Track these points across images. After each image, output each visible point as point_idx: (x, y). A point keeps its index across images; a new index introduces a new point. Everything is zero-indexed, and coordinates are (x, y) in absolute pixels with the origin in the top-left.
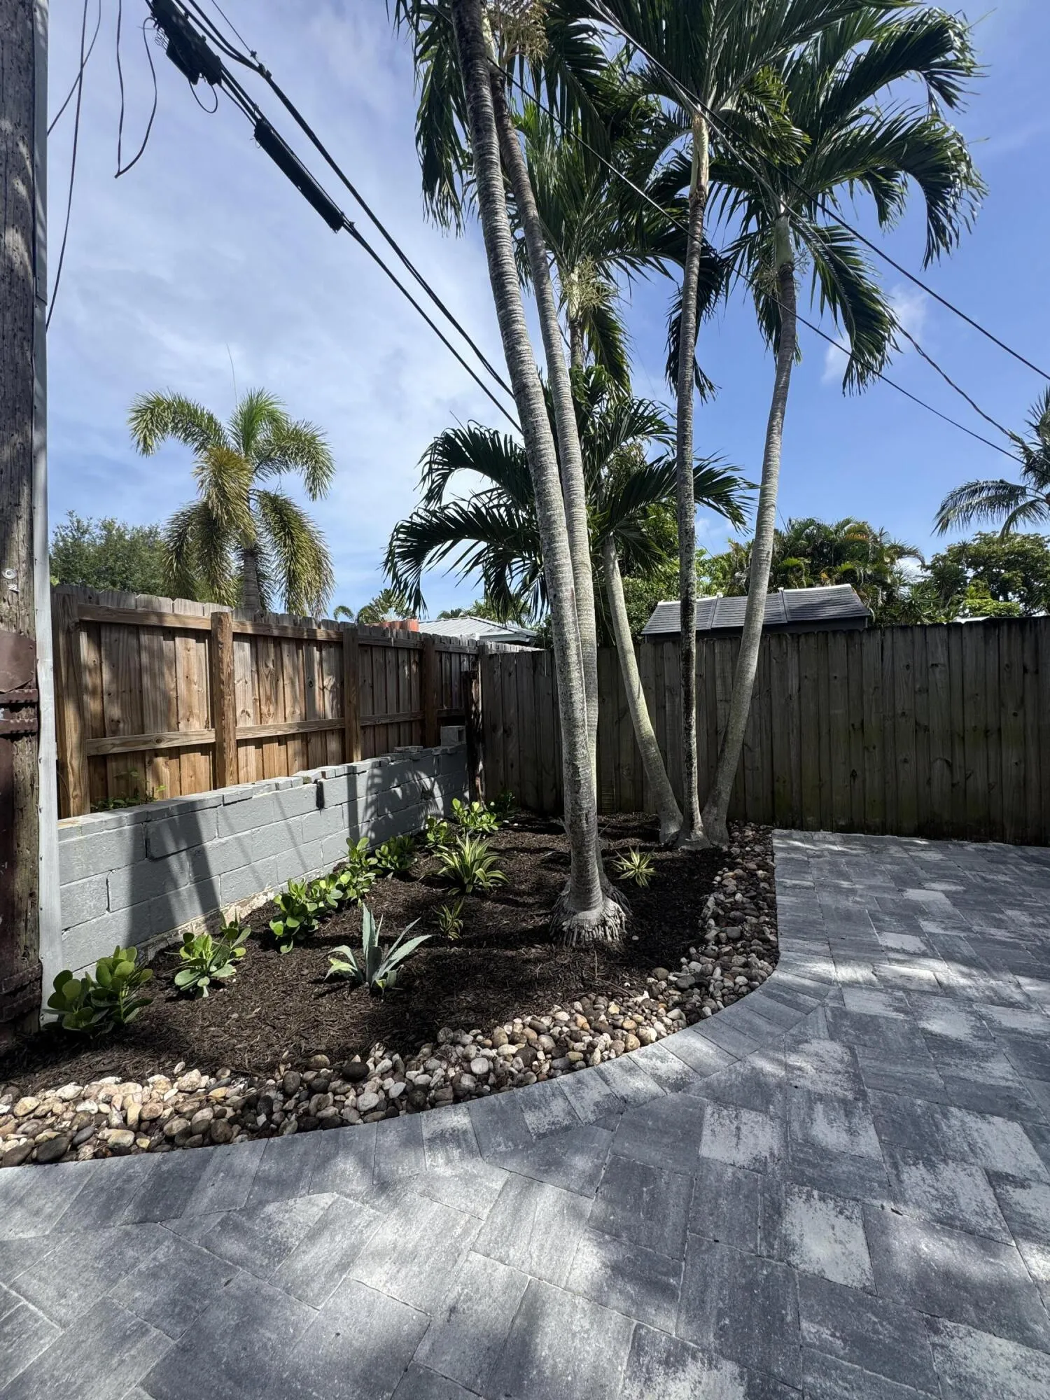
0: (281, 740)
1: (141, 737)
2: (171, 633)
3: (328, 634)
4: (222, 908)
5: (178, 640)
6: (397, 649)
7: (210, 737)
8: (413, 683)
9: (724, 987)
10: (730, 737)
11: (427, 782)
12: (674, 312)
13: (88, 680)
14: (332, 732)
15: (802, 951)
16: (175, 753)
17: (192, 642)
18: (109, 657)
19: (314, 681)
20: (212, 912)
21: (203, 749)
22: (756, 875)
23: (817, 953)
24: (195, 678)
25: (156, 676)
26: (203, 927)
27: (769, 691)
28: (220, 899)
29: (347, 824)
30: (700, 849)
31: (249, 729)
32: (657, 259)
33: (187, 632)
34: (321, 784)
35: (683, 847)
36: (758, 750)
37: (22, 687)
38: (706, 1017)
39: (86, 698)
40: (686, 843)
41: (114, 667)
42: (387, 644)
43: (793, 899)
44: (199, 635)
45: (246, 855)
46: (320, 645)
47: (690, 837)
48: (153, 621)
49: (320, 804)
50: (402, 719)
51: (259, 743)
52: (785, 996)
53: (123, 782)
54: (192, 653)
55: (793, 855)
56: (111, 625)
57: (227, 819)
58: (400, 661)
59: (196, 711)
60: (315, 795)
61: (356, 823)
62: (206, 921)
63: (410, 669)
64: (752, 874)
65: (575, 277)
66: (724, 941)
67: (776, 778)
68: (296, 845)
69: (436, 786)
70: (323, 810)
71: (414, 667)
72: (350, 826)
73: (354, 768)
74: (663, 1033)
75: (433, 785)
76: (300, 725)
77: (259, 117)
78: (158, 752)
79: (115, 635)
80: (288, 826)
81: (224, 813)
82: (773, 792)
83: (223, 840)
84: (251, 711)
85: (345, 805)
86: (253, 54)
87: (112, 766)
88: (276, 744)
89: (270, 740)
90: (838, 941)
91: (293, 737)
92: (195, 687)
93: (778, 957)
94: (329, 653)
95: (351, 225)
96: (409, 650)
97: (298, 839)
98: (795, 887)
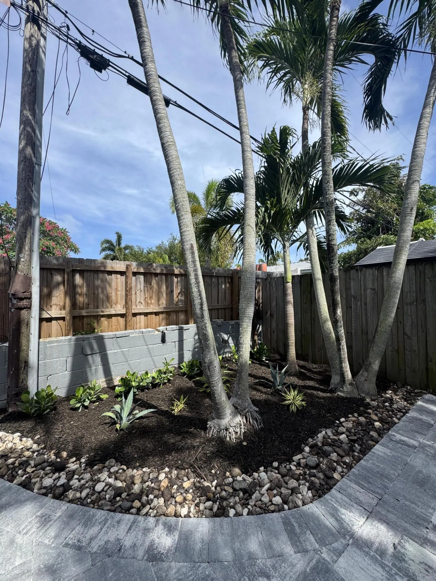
0: (156, 314)
1: (96, 310)
2: (110, 273)
3: (180, 271)
4: (113, 377)
5: (113, 275)
6: (218, 277)
7: (123, 312)
8: (227, 292)
9: (260, 500)
10: (379, 329)
11: (226, 337)
12: (366, 81)
13: (79, 290)
14: (182, 311)
15: (349, 496)
16: (110, 316)
17: (119, 276)
18: (87, 282)
19: (173, 290)
20: (109, 378)
21: (122, 316)
22: (374, 424)
23: (359, 503)
24: (119, 289)
25: (104, 289)
26: (105, 383)
27: (424, 301)
28: (113, 373)
29: (177, 350)
30: (348, 396)
31: (141, 309)
32: (356, 57)
33: (117, 272)
34: (165, 333)
35: (339, 393)
36: (415, 338)
37: (24, 292)
38: (228, 516)
39: (77, 296)
40: (341, 391)
41: (88, 286)
42: (212, 275)
43: (388, 452)
44: (122, 273)
45: (126, 358)
46: (177, 276)
47: (343, 388)
48: (102, 269)
49: (163, 340)
50: (221, 307)
51: (146, 314)
52: (297, 527)
53: (89, 326)
54: (119, 280)
55: (424, 417)
56: (87, 271)
57: (118, 343)
58: (220, 282)
59: (119, 301)
60: (161, 337)
61: (183, 350)
62: (106, 381)
63: (225, 286)
64: (371, 423)
65: (306, 86)
66: (302, 465)
67: (429, 360)
68: (151, 356)
69: (230, 338)
70: (165, 344)
71: (228, 285)
72: (179, 352)
73: (182, 327)
74: (191, 514)
75: (229, 338)
76: (165, 308)
77: (127, 74)
78: (103, 316)
79: (89, 274)
80: (148, 349)
81: (116, 341)
82: (427, 369)
83: (115, 351)
84: (143, 302)
85: (177, 343)
86: (125, 52)
87: (85, 320)
88: (154, 315)
89: (151, 313)
90: (392, 500)
91: (162, 313)
92: (119, 293)
93: (325, 493)
94: (181, 279)
95: (175, 102)
96: (225, 277)
97: (152, 354)
98: (401, 442)
